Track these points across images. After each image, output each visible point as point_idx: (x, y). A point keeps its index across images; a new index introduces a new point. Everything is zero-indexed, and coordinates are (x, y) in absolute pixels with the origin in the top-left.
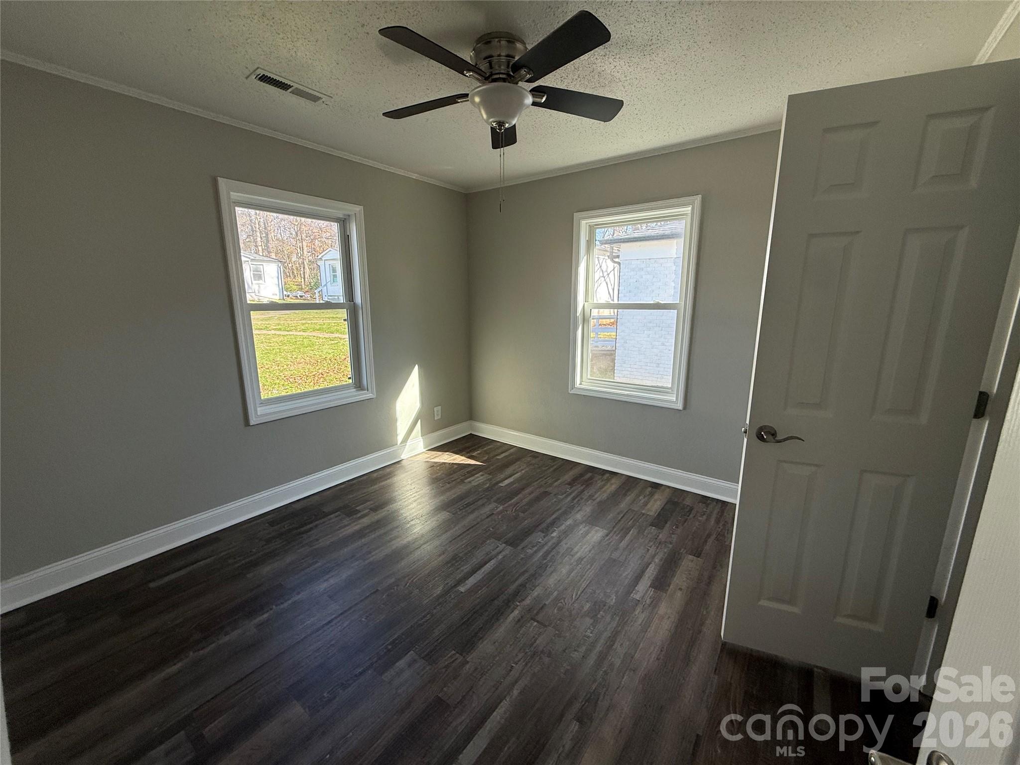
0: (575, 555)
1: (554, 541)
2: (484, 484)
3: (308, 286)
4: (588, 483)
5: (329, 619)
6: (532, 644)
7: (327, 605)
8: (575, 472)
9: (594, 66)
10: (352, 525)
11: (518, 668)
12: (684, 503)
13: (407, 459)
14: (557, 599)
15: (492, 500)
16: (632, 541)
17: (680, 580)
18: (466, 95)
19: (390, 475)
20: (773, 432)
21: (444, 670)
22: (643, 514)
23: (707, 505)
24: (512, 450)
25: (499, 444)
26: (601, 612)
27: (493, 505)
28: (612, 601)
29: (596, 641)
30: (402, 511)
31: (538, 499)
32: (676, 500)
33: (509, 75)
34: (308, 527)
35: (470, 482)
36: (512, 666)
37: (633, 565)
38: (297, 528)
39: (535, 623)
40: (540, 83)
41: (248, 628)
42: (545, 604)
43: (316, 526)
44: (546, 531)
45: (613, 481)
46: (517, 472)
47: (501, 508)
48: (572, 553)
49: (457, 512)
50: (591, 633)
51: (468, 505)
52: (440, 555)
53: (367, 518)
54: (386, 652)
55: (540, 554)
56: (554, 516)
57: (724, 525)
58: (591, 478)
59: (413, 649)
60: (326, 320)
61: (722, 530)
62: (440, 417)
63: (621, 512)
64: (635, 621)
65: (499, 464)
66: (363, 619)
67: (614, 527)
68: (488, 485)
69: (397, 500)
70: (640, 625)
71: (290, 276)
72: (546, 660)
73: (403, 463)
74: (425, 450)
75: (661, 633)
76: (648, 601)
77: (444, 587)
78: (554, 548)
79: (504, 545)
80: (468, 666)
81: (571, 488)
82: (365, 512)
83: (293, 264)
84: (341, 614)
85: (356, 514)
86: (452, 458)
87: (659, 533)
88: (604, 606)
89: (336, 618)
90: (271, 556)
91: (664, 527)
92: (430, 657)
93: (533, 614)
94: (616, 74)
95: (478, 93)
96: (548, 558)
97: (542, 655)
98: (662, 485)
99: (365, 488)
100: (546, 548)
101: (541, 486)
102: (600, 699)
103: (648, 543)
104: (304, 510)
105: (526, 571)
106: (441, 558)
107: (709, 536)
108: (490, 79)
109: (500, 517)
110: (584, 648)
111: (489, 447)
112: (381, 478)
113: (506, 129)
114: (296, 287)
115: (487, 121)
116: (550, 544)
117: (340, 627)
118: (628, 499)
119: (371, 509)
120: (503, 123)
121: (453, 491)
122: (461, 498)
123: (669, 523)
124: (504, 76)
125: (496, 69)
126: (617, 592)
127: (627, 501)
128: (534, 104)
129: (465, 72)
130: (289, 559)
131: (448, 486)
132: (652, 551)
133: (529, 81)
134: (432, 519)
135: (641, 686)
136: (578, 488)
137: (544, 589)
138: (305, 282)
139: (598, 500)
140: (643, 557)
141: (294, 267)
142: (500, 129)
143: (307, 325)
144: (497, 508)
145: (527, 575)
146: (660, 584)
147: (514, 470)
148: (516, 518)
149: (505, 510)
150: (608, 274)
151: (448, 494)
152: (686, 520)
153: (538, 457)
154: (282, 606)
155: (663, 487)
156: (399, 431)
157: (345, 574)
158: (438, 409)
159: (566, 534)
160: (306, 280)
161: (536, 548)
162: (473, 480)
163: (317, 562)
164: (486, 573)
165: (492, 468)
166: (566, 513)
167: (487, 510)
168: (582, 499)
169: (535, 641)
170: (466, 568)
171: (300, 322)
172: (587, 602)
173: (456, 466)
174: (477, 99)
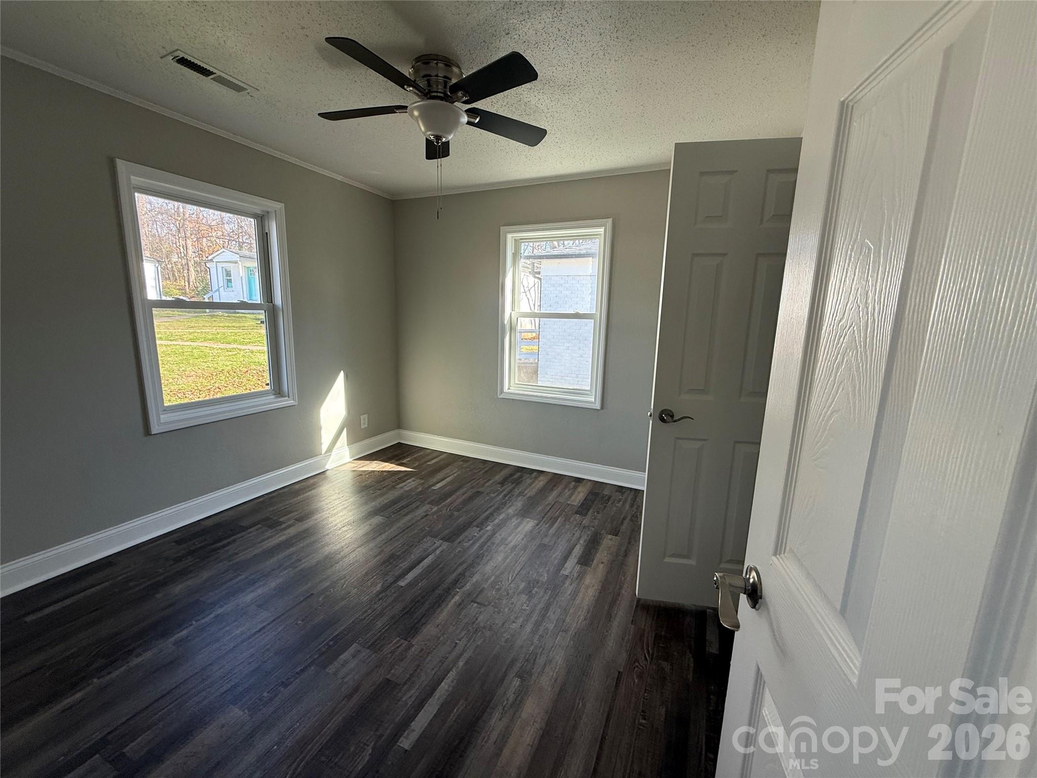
0: (509, 543)
1: (489, 533)
2: (416, 488)
3: (193, 290)
4: (518, 482)
5: (261, 626)
6: (473, 623)
7: (255, 614)
8: (505, 473)
9: (522, 97)
10: (277, 536)
11: (461, 644)
12: (604, 492)
13: (332, 469)
14: (495, 583)
15: (426, 503)
16: (559, 528)
17: (602, 555)
18: (406, 107)
19: (313, 486)
20: (671, 414)
21: (390, 655)
22: (569, 505)
23: (623, 494)
24: (442, 457)
25: (428, 451)
26: (535, 589)
27: (427, 507)
28: (545, 578)
29: (532, 612)
30: (330, 520)
31: (471, 498)
32: (597, 491)
33: (445, 93)
34: (225, 542)
35: (402, 488)
36: (456, 643)
37: (562, 547)
38: (209, 545)
39: (476, 605)
40: (474, 105)
41: (166, 646)
42: (484, 588)
43: (234, 541)
44: (481, 526)
45: (541, 478)
46: (449, 476)
47: (435, 509)
48: (506, 542)
49: (391, 516)
50: (527, 606)
51: (403, 507)
52: (376, 556)
53: (293, 528)
54: (328, 648)
55: (477, 545)
56: (487, 513)
57: (637, 509)
58: (521, 477)
59: (357, 641)
60: (219, 329)
61: (635, 512)
62: (366, 426)
63: (549, 504)
64: (565, 592)
65: (431, 469)
66: (300, 622)
67: (544, 517)
68: (420, 489)
69: (326, 509)
70: (570, 595)
71: (169, 278)
72: (488, 633)
73: (328, 473)
74: (352, 459)
75: (587, 599)
76: (576, 575)
77: (383, 583)
78: (490, 540)
79: (441, 541)
80: (413, 649)
81: (502, 487)
82: (289, 523)
83: (173, 265)
84: (274, 620)
85: (281, 525)
86: (381, 466)
87: (583, 519)
88: (538, 583)
89: (268, 624)
90: (183, 574)
91: (587, 513)
92: (374, 646)
93: (472, 598)
94: (540, 106)
95: (417, 108)
96: (484, 548)
97: (484, 630)
98: (584, 479)
99: (288, 500)
100: (482, 540)
101: (472, 488)
102: (538, 658)
103: (574, 528)
104: (218, 526)
105: (464, 562)
106: (378, 558)
107: (624, 519)
108: (428, 96)
109: (435, 517)
110: (522, 619)
111: (419, 454)
112: (305, 489)
113: (443, 143)
114: (177, 291)
115: (424, 133)
116: (485, 537)
117: (274, 632)
118: (555, 493)
119: (296, 520)
120: (441, 137)
121: (385, 497)
122: (394, 502)
123: (591, 511)
124: (442, 95)
125: (434, 88)
126: (548, 571)
127: (554, 494)
128: (469, 123)
129: (406, 87)
130: (205, 575)
131: (379, 492)
132: (577, 534)
133: (466, 102)
134: (365, 524)
135: (572, 642)
136: (508, 487)
137: (482, 575)
138: (189, 287)
139: (528, 495)
140: (569, 541)
141: (174, 269)
142: (438, 143)
143: (196, 334)
144: (431, 509)
145: (465, 566)
146: (586, 560)
147: (446, 474)
148: (451, 516)
149: (439, 511)
150: (529, 290)
151: (380, 500)
152: (606, 506)
153: (469, 461)
154: (203, 621)
155: (585, 481)
156: (323, 441)
157: (273, 584)
158: (364, 418)
159: (499, 526)
160: (191, 283)
161: (471, 542)
162: (405, 485)
163: (239, 575)
164: (424, 567)
165: (423, 473)
166: (498, 509)
167: (420, 512)
168: (513, 495)
169: (477, 619)
170: (405, 565)
171: (187, 331)
172: (523, 581)
173: (385, 474)
174: (416, 113)
